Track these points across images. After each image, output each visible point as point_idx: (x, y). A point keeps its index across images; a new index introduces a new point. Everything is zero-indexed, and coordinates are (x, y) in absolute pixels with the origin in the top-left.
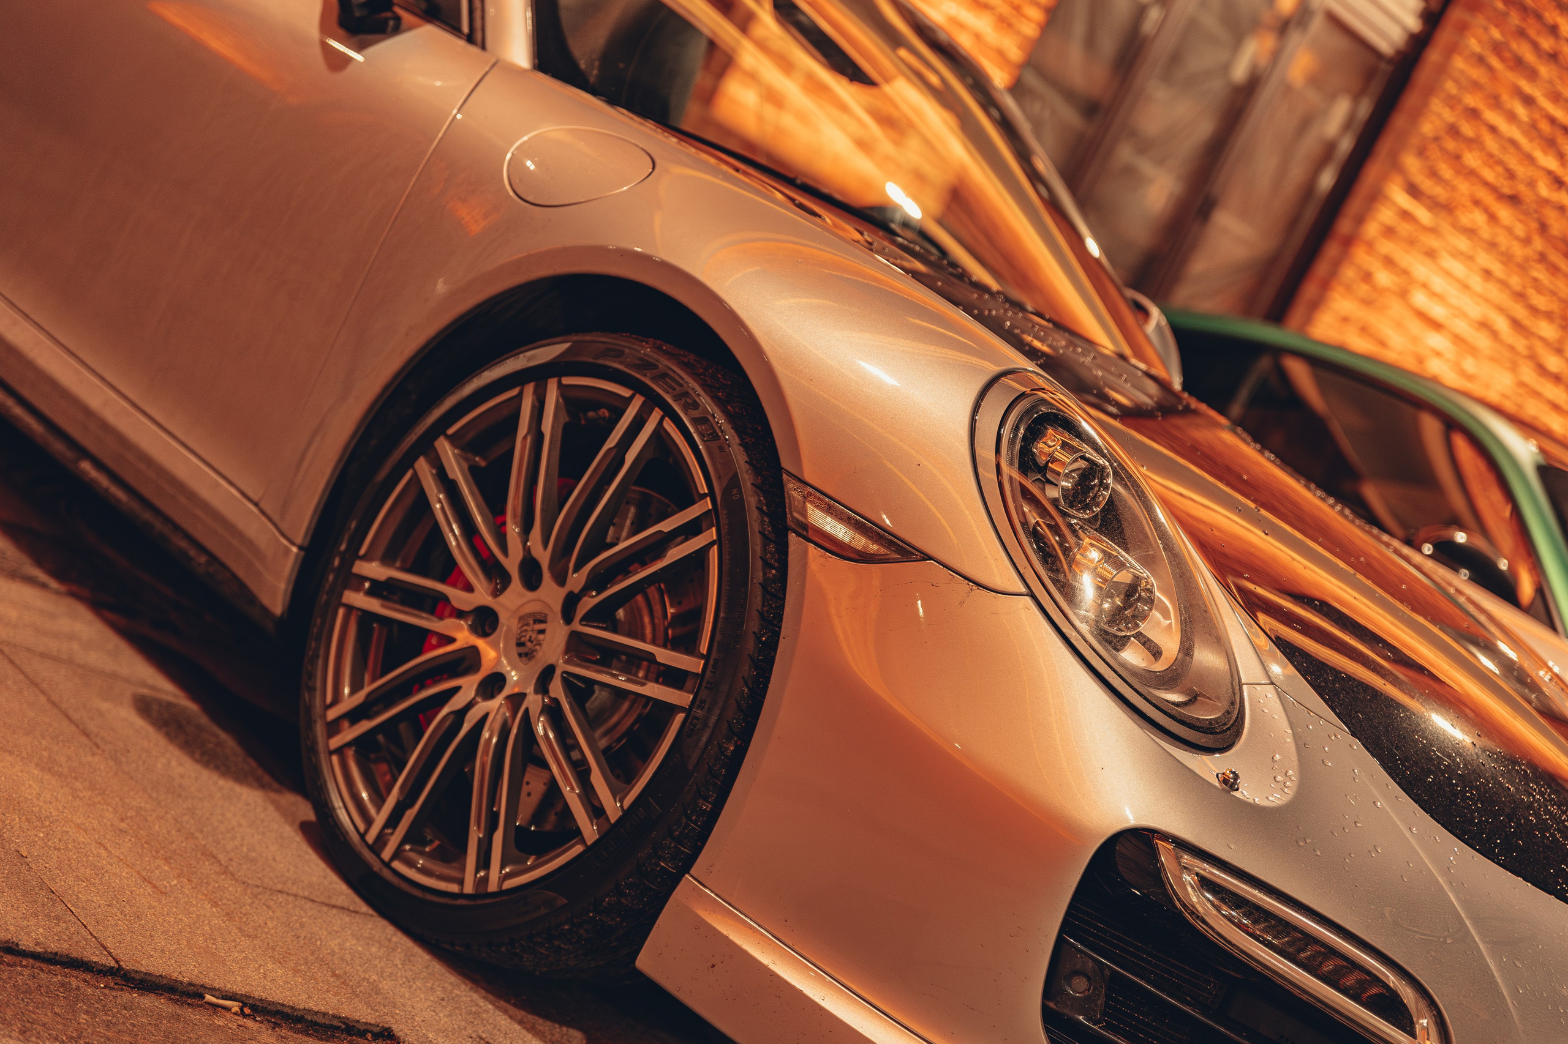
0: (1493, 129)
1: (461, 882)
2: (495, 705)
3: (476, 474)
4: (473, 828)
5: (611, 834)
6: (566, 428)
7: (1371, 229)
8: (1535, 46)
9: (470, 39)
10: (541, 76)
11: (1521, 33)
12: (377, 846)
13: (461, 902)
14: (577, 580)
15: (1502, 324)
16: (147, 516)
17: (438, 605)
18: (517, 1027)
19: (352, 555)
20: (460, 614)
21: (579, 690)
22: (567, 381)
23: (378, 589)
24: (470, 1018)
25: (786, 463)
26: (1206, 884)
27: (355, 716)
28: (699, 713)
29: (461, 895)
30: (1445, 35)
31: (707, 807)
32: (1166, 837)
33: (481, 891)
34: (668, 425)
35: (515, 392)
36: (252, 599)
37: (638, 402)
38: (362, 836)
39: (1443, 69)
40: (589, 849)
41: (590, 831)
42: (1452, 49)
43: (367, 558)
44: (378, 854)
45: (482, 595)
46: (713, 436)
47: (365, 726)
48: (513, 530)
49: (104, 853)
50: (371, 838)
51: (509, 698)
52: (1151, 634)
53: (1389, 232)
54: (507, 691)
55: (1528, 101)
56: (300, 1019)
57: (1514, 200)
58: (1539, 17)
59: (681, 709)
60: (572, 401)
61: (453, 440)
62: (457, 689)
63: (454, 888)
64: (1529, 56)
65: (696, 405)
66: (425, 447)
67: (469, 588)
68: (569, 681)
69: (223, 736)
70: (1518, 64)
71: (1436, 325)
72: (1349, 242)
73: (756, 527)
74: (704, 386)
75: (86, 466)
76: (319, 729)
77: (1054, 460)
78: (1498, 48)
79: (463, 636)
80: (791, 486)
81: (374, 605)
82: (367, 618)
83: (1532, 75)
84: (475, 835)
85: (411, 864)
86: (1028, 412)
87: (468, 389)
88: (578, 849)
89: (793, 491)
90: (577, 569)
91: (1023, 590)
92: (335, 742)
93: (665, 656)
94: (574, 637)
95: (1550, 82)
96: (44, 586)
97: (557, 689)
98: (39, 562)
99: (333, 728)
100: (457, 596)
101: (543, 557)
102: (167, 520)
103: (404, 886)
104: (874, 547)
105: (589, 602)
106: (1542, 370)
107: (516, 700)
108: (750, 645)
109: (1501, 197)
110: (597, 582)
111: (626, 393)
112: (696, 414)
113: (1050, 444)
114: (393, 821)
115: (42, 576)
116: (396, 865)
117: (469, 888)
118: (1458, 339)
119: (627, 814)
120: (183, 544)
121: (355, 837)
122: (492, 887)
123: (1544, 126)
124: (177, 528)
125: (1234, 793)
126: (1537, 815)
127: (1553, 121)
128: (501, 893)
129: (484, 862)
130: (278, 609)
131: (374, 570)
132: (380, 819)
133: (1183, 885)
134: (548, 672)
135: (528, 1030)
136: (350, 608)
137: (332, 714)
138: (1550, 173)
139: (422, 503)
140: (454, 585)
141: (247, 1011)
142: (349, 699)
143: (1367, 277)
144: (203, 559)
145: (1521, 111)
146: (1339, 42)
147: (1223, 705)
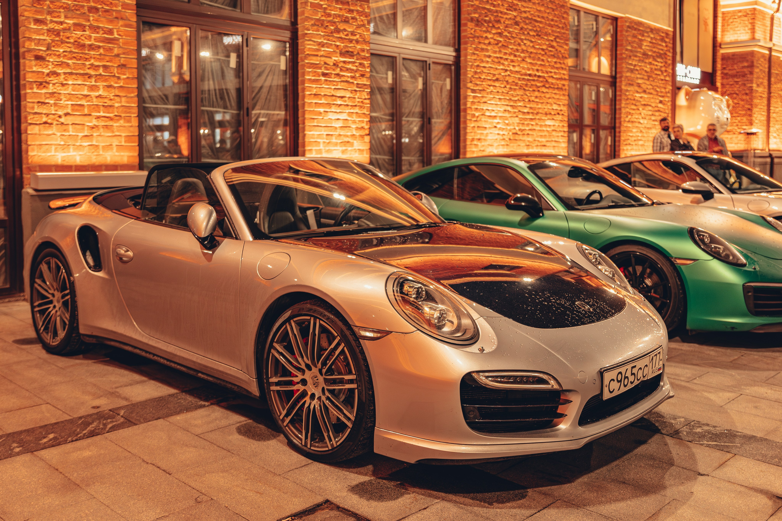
0: (484, 67)
1: (328, 447)
2: (315, 402)
3: (285, 348)
4: (324, 434)
5: (354, 423)
6: (300, 330)
7: (469, 105)
8: (485, 44)
9: (236, 238)
10: (256, 241)
11: (480, 43)
12: (306, 445)
13: (330, 452)
14: (319, 365)
15: (509, 108)
16: (219, 382)
17: (292, 383)
18: (356, 475)
19: (268, 378)
20: (298, 383)
21: (332, 392)
22: (295, 319)
23: (278, 384)
24: (344, 481)
25: (351, 323)
26: (487, 377)
27: (287, 415)
28: (360, 388)
29: (329, 450)
30: (462, 53)
31: (372, 408)
32: (474, 372)
33: (333, 448)
34: (321, 322)
35: (285, 326)
36: (251, 393)
37: (312, 319)
38: (301, 444)
39: (466, 61)
40: (351, 429)
41: (350, 425)
42: (466, 56)
43: (271, 377)
44: (307, 447)
45: (300, 377)
46: (332, 321)
47: (290, 418)
48: (300, 359)
49: (245, 491)
50: (303, 444)
51: (318, 398)
52: (450, 319)
53: (473, 103)
54: (316, 398)
55: (489, 57)
56: (306, 511)
57: (497, 80)
58: (482, 37)
59: (356, 389)
60: (298, 323)
61: (277, 342)
62: (305, 401)
63: (327, 449)
64: (484, 47)
65: (325, 315)
66: (271, 347)
67: (297, 376)
68: (329, 391)
69: (261, 426)
70: (482, 49)
71: (495, 117)
72: (465, 110)
73: (352, 339)
74: (325, 309)
75: (200, 375)
76: (280, 422)
77: (409, 292)
78: (476, 49)
79: (301, 387)
80: (354, 328)
81: (278, 388)
82: (278, 392)
83: (487, 50)
84: (325, 435)
85: (315, 446)
86: (398, 282)
87: (274, 329)
88: (349, 430)
89: (356, 329)
90: (318, 363)
91: (416, 329)
92: (285, 424)
93: (347, 377)
94: (325, 379)
95: (491, 49)
96: (204, 406)
97: (327, 394)
98: (201, 399)
99: (283, 421)
100: (295, 380)
101: (309, 362)
102: (224, 381)
103: (316, 452)
104: (379, 335)
105: (324, 371)
106: (524, 113)
107: (319, 398)
108: (364, 367)
109: (494, 81)
110: (324, 364)
111: (309, 318)
112: (326, 317)
113: (406, 288)
114: (306, 438)
115: (203, 403)
116: (312, 448)
117: (330, 448)
118: (501, 117)
119: (356, 417)
120: (230, 385)
121: (300, 445)
122: (335, 446)
123: (496, 60)
124: (227, 382)
125: (484, 352)
126: (555, 307)
127: (497, 58)
128: (337, 446)
129: (330, 440)
130: (258, 395)
131: (274, 380)
132: (303, 438)
133: (482, 380)
134: (323, 389)
135: (359, 474)
136: (273, 391)
137: (281, 417)
138: (502, 69)
139: (277, 361)
140: (293, 377)
141: (293, 518)
142: (284, 413)
143: (474, 116)
144: (236, 388)
145: (488, 59)
146: (440, 67)
147: (472, 330)
